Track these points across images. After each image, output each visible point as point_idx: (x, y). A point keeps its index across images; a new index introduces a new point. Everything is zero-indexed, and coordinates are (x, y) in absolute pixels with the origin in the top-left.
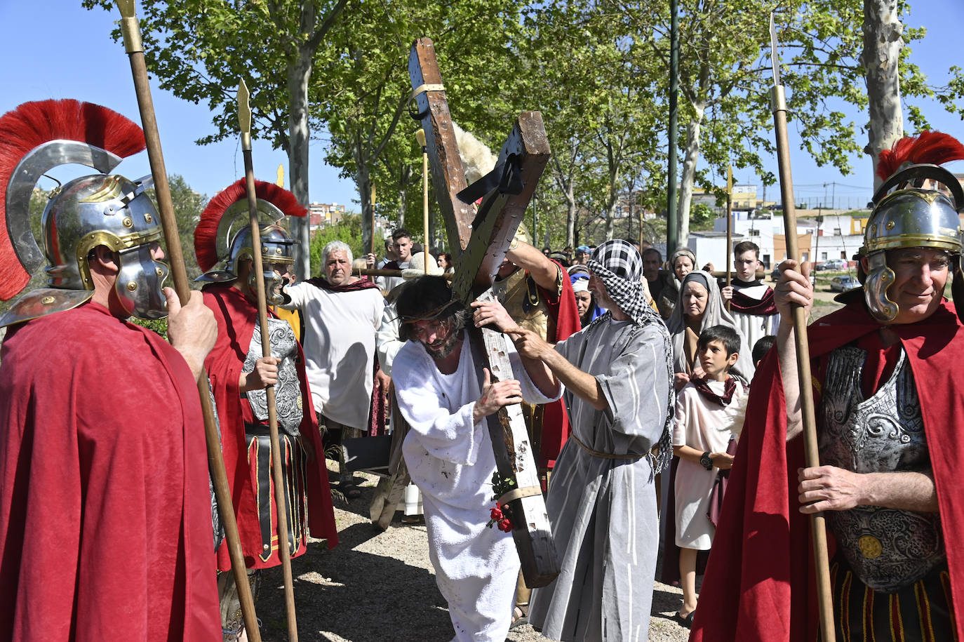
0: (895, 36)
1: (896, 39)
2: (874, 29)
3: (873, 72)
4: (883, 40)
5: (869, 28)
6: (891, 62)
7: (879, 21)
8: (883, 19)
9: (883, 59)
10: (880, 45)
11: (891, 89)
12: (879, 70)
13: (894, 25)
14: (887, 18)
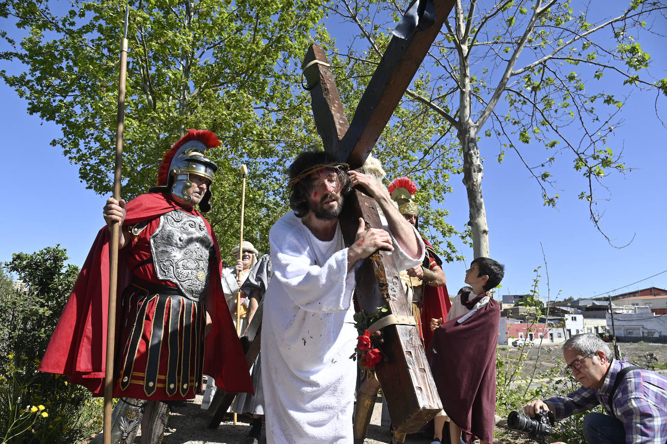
0: (480, 170)
1: (480, 172)
2: (470, 166)
3: (471, 186)
4: (475, 171)
5: (468, 166)
6: (479, 182)
7: (472, 163)
8: (474, 162)
9: (475, 180)
10: (474, 174)
11: (480, 195)
12: (473, 185)
13: (479, 165)
14: (476, 162)
